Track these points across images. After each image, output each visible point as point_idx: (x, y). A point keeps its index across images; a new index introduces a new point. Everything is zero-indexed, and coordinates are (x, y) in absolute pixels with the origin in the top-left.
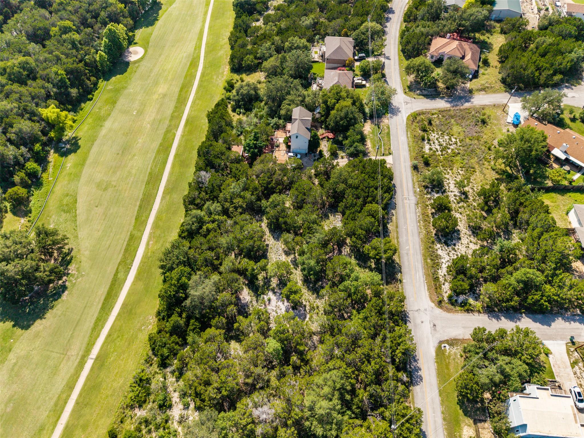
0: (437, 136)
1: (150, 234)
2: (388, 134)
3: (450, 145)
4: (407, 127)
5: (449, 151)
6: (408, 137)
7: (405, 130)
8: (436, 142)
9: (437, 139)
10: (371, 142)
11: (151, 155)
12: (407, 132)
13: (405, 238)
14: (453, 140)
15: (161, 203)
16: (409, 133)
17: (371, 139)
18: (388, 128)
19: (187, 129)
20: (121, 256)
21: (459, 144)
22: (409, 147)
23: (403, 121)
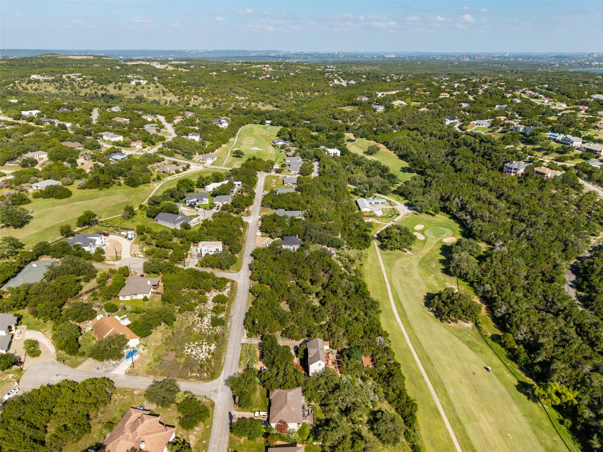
0: (201, 355)
1: (400, 328)
2: (241, 359)
3: (194, 347)
4: (223, 367)
5: (197, 343)
6: (225, 358)
7: (225, 363)
8: (204, 350)
9: (202, 352)
10: (256, 355)
11: (446, 381)
12: (224, 363)
13: (244, 301)
14: (189, 351)
15: (407, 344)
16: (223, 361)
17: (256, 357)
18: (240, 365)
19: (432, 403)
20: (409, 319)
21: (186, 348)
22: (226, 351)
23: (225, 372)
